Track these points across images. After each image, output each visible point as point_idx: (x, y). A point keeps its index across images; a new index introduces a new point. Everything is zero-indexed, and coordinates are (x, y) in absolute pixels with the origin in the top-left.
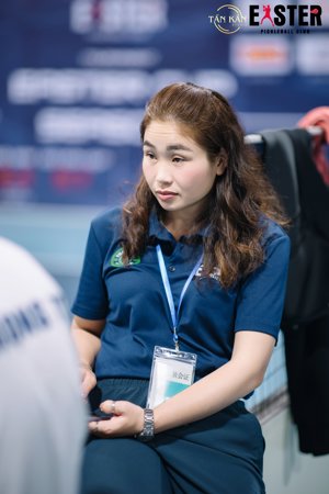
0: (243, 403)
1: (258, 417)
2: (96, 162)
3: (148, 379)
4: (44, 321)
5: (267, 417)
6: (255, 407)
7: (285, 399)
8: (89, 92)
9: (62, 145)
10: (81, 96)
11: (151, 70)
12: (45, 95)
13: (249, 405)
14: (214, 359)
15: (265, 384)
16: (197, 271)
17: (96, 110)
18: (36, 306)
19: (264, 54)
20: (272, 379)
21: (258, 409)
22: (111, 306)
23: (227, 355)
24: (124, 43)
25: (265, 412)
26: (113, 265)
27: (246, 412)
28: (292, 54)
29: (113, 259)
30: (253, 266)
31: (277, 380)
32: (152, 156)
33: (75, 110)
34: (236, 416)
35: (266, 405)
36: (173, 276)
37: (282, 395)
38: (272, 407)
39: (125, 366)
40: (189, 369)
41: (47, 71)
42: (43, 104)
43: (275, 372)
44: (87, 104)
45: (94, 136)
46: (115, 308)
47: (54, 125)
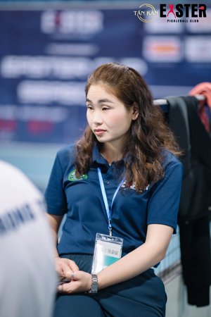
0: (153, 270)
1: (162, 280)
2: (56, 116)
3: (92, 255)
4: (32, 216)
5: (168, 280)
6: (160, 274)
7: (179, 269)
8: (52, 71)
9: (34, 105)
10: (47, 73)
11: (92, 58)
12: (24, 72)
13: (157, 271)
14: (134, 242)
15: (166, 259)
16: (123, 184)
17: (57, 83)
18: (27, 207)
19: (165, 49)
20: (171, 255)
21: (162, 275)
22: (69, 207)
23: (142, 239)
24: (75, 40)
25: (167, 277)
26: (70, 180)
27: (154, 276)
28: (182, 49)
29: (70, 176)
30: (157, 178)
31: (174, 257)
32: (91, 108)
33: (43, 82)
34: (149, 279)
35: (167, 272)
36: (108, 187)
37: (177, 266)
38: (171, 274)
39: (77, 246)
40: (118, 248)
41: (25, 58)
42: (23, 78)
43: (173, 250)
44: (51, 78)
45: (55, 99)
46: (71, 208)
47: (30, 92)
